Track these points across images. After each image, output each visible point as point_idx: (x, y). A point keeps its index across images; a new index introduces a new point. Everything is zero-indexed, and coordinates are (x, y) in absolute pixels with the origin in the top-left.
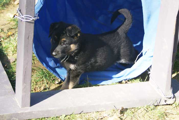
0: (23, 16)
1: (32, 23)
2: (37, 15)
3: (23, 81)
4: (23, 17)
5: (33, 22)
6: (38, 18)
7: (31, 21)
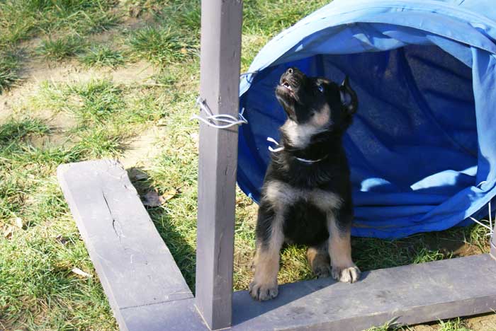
0: (212, 115)
1: (234, 131)
2: (241, 115)
3: (215, 270)
4: (213, 118)
5: (237, 129)
6: (245, 121)
7: (232, 127)
